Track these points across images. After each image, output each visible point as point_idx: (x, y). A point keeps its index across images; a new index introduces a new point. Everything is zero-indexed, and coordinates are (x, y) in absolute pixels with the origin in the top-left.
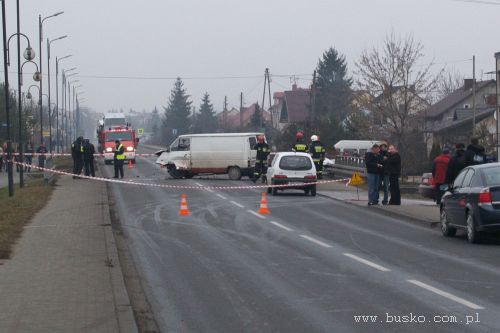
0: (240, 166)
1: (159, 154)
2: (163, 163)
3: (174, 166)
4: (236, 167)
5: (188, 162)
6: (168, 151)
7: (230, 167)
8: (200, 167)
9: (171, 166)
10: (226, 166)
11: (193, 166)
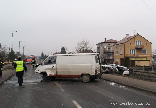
0: (90, 74)
1: (37, 66)
2: (39, 72)
3: (46, 73)
4: (88, 74)
5: (55, 71)
6: (42, 65)
7: (83, 74)
8: (62, 74)
9: (44, 74)
10: (81, 74)
11: (58, 74)
